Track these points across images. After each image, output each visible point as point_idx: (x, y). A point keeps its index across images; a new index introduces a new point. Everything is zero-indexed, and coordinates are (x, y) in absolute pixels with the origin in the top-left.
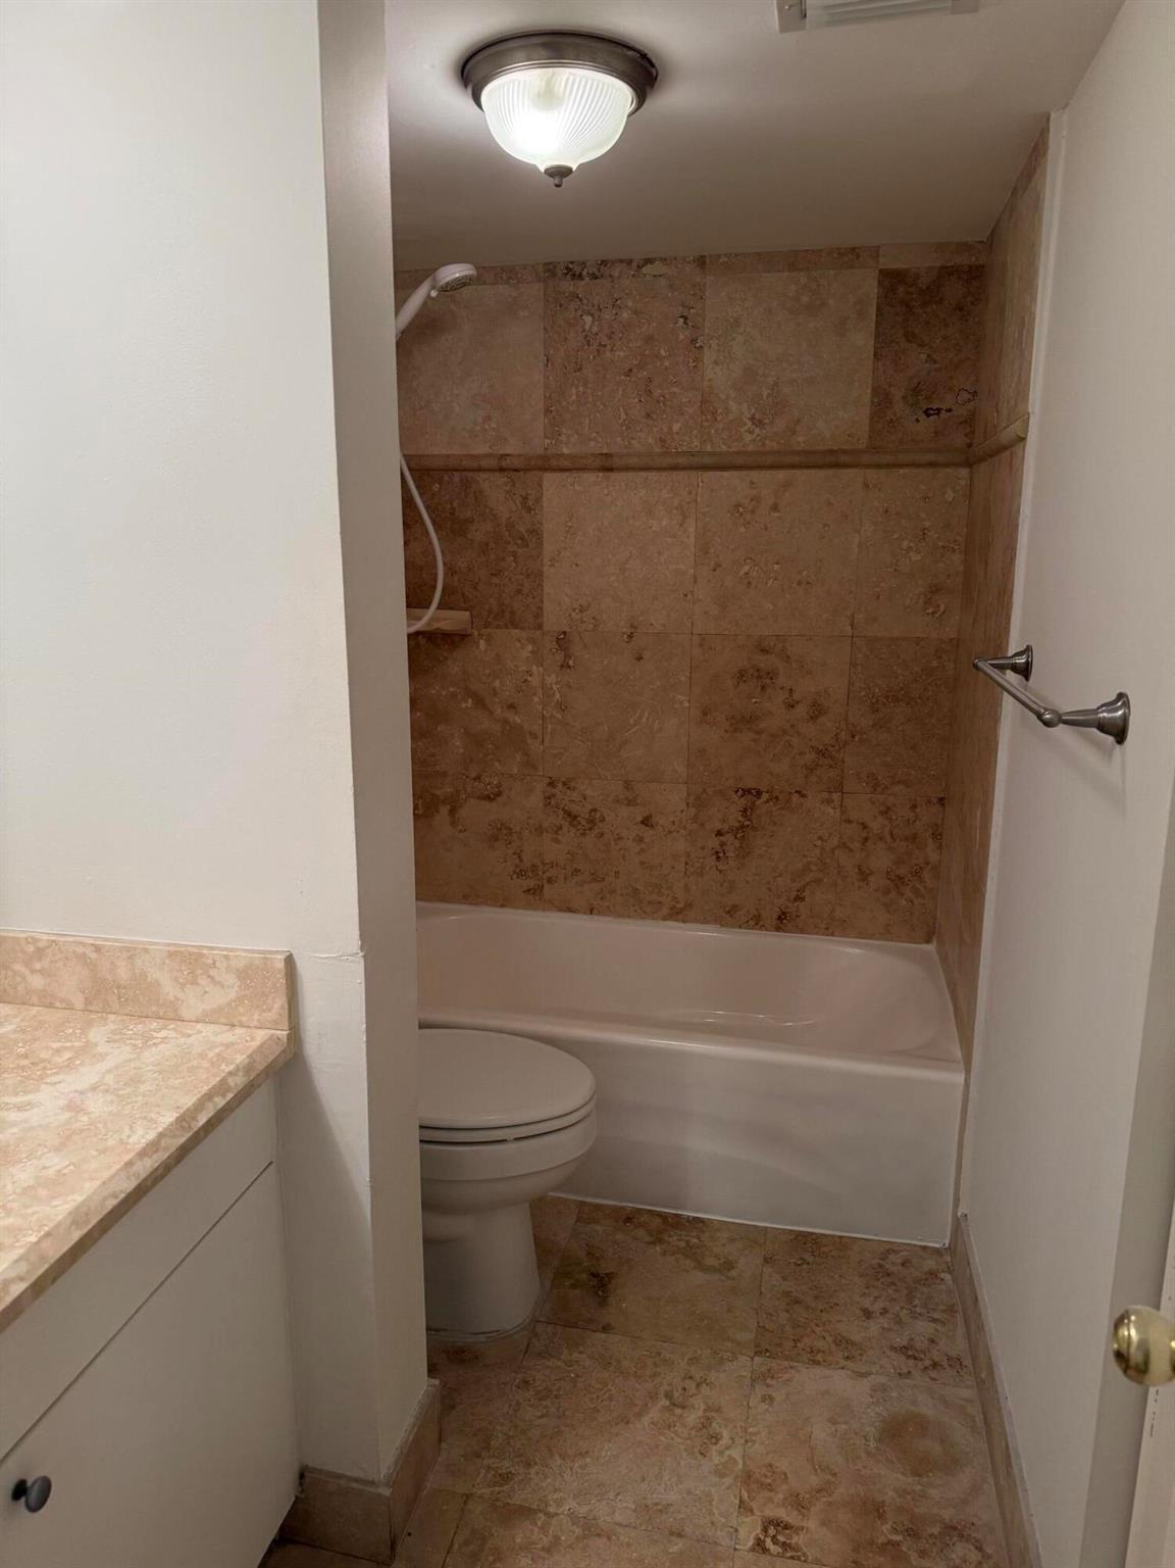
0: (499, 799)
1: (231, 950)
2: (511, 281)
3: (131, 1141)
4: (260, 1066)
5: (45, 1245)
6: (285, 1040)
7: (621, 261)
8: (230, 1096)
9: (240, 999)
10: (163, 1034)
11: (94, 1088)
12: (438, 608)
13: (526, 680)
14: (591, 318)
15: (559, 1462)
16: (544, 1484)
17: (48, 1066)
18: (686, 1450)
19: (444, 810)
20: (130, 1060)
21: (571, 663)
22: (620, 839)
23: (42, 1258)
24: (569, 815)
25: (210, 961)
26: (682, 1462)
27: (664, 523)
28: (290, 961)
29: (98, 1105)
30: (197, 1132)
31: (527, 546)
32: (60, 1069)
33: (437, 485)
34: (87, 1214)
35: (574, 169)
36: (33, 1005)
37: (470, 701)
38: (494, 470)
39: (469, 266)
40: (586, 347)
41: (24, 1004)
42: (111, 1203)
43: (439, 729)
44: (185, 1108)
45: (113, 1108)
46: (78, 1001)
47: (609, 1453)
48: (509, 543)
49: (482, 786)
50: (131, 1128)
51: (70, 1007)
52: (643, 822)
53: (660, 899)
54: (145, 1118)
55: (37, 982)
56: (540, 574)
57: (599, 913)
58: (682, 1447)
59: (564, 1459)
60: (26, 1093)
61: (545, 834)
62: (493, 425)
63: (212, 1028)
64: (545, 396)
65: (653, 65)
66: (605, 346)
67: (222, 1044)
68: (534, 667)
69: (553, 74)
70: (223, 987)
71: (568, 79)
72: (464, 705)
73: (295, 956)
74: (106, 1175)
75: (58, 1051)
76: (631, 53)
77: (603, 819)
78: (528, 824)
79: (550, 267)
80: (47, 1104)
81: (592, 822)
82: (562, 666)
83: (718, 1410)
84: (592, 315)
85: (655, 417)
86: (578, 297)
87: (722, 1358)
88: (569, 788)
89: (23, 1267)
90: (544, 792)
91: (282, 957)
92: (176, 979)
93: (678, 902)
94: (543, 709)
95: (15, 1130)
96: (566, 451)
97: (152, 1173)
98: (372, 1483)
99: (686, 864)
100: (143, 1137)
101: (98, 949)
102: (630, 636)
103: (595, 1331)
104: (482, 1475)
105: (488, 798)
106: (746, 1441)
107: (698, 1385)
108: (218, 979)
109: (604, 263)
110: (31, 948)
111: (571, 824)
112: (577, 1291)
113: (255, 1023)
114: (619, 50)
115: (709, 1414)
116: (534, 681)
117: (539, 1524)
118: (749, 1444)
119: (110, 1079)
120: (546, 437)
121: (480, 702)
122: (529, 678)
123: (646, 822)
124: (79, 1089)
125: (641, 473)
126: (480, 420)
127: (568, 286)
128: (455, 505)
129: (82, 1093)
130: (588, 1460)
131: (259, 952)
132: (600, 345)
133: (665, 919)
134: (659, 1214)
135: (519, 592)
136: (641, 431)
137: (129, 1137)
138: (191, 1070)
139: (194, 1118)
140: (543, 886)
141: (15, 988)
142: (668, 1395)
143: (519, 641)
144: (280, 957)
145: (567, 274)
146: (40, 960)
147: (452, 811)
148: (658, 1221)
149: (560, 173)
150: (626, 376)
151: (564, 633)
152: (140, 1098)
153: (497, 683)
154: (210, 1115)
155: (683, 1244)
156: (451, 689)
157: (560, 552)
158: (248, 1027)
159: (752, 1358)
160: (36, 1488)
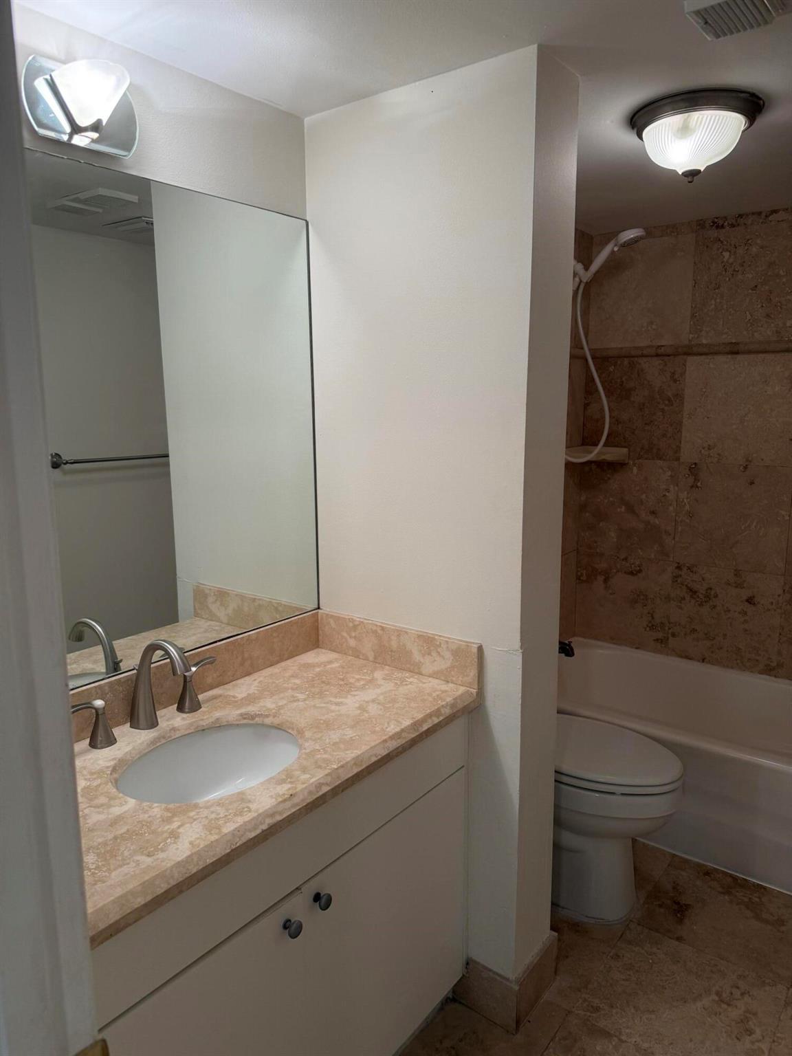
0: (639, 575)
1: (449, 638)
2: (673, 234)
3: (388, 730)
4: (460, 706)
5: (340, 771)
6: (475, 694)
7: (753, 214)
8: (441, 718)
9: (452, 667)
10: (411, 680)
11: (373, 701)
12: (606, 445)
13: (664, 495)
14: (728, 253)
15: (633, 1010)
16: (620, 1021)
17: (353, 686)
18: (725, 1032)
19: (601, 578)
20: (392, 690)
21: (699, 484)
22: (729, 611)
23: (338, 778)
24: (691, 590)
25: (438, 643)
26: (722, 1040)
27: (777, 389)
28: (480, 649)
29: (373, 709)
30: (421, 734)
31: (672, 405)
32: (358, 689)
33: (613, 367)
34: (362, 761)
35: (702, 170)
36: (349, 655)
37: (623, 507)
38: (652, 356)
39: (641, 230)
40: (724, 273)
41: (345, 654)
42: (374, 759)
43: (601, 524)
44: (417, 719)
45: (380, 712)
46: (371, 656)
47: (669, 1017)
48: (659, 403)
49: (628, 565)
50: (388, 723)
51: (367, 659)
52: (747, 601)
53: (758, 658)
54: (396, 720)
55: (352, 643)
56: (681, 423)
57: (709, 662)
58: (724, 1030)
59: (637, 1011)
60: (340, 697)
61: (672, 602)
62: (654, 327)
63: (437, 681)
64: (692, 307)
65: (760, 99)
66: (738, 271)
67: (441, 690)
68: (672, 486)
69: (688, 116)
70: (444, 659)
71: (698, 118)
72: (619, 510)
73: (484, 647)
74: (373, 744)
75: (358, 680)
76: (742, 95)
77: (716, 596)
78: (659, 593)
79: (701, 222)
80: (350, 704)
81: (708, 597)
82: (692, 487)
83: (755, 1014)
84: (730, 252)
85: (772, 316)
86: (720, 240)
87: (764, 981)
88: (692, 572)
89: (329, 779)
90: (672, 573)
91: (476, 646)
92: (421, 651)
93: (771, 662)
94: (676, 515)
95: (333, 714)
96: (704, 342)
97: (395, 749)
98: (508, 980)
99: (780, 634)
100: (394, 729)
101: (383, 629)
102: (746, 468)
103: (670, 938)
104: (580, 1002)
105: (632, 573)
106: (774, 1041)
107: (742, 994)
108: (442, 654)
109: (741, 216)
110: (351, 625)
111: (691, 597)
112: (662, 910)
113: (460, 682)
114: (734, 94)
115: (748, 1015)
116: (671, 496)
117: (614, 1043)
118: (776, 1044)
119: (381, 698)
120: (690, 333)
121: (631, 509)
122: (667, 494)
123: (750, 601)
124: (366, 700)
125: (761, 355)
126: (645, 324)
127: (713, 233)
128: (624, 379)
129: (367, 702)
130: (653, 1016)
131: (464, 641)
132: (734, 270)
133: (760, 673)
134: (731, 876)
135: (664, 435)
136: (762, 326)
137: (387, 728)
138: (424, 700)
139: (421, 726)
140: (668, 639)
141: (342, 645)
142: (718, 993)
143: (662, 468)
144: (475, 646)
145: (713, 226)
146: (355, 631)
147: (606, 581)
148: (729, 880)
149: (692, 174)
150: (752, 290)
151: (695, 464)
152: (395, 710)
153: (644, 496)
154: (429, 726)
155: (746, 900)
156: (611, 499)
157: (696, 409)
158: (456, 684)
159: (788, 989)
160: (325, 897)
